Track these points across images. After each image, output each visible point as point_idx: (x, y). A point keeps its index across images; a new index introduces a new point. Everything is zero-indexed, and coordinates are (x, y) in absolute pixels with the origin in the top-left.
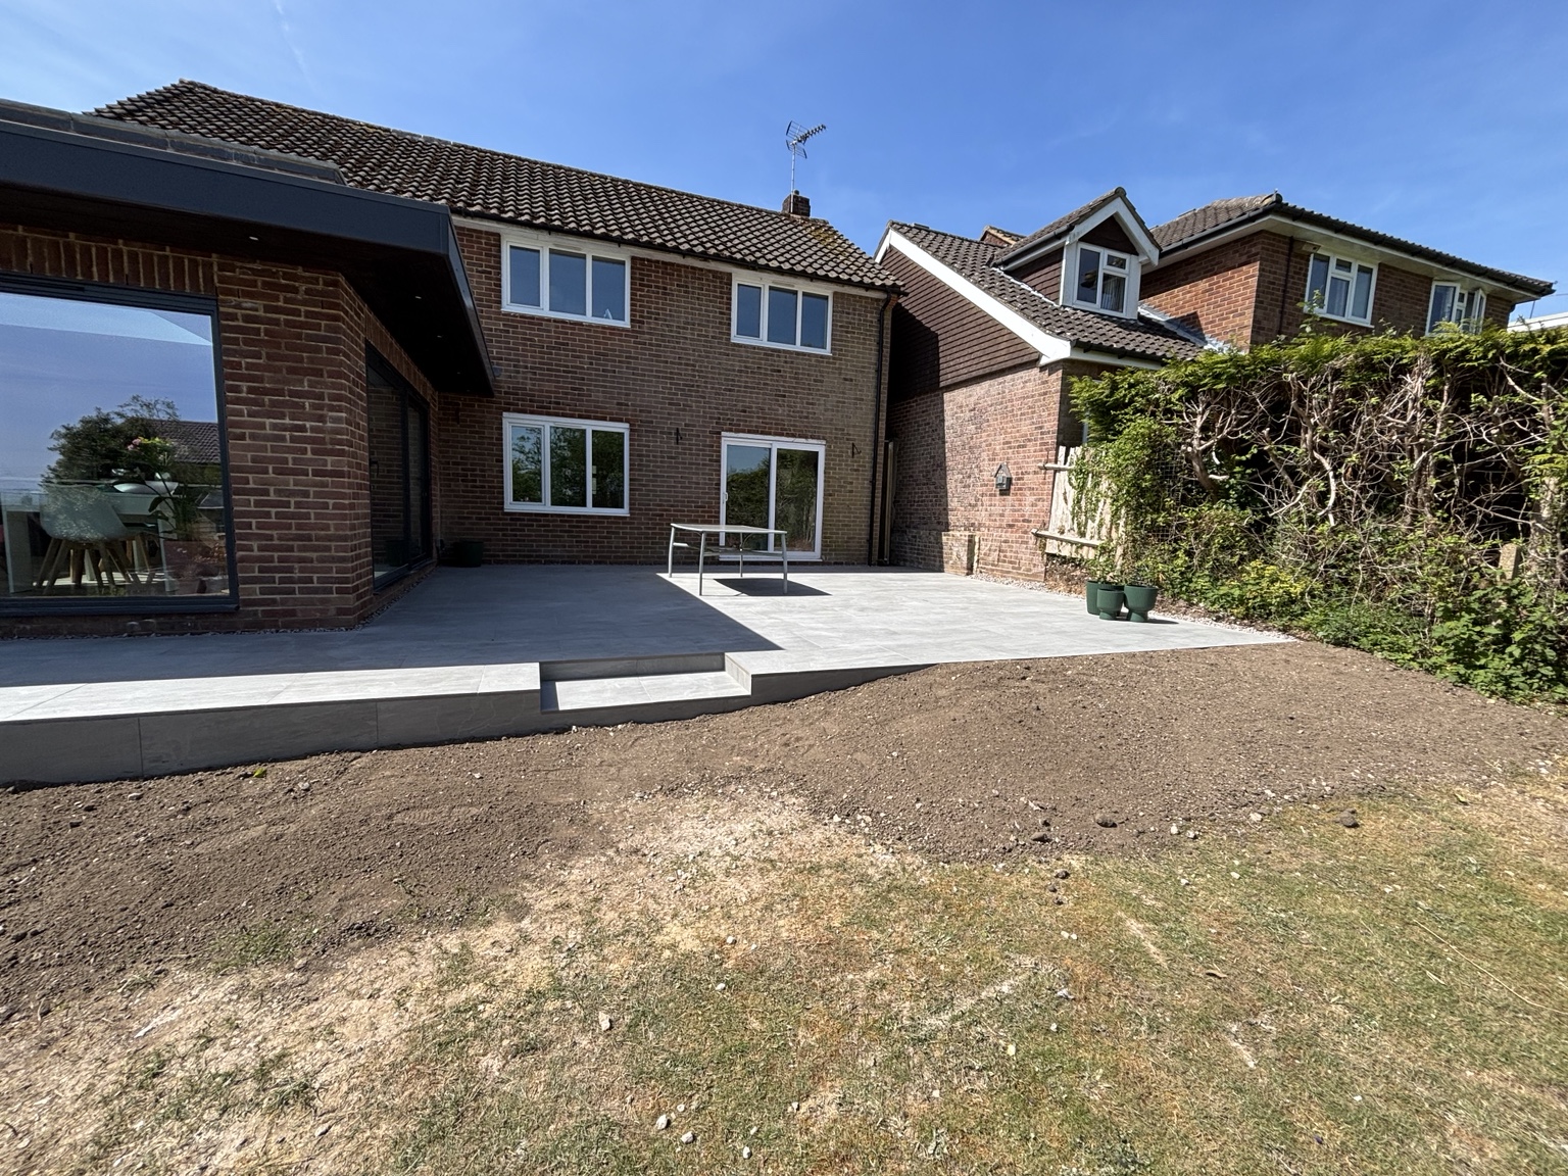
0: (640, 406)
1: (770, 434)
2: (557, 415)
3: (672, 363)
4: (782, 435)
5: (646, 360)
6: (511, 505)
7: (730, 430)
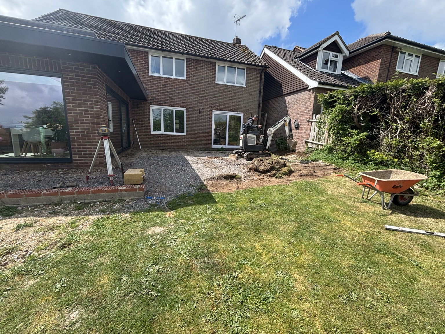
0: (189, 103)
1: (227, 111)
2: (165, 106)
3: (198, 90)
4: (230, 111)
5: (190, 89)
6: (153, 132)
7: (215, 110)
